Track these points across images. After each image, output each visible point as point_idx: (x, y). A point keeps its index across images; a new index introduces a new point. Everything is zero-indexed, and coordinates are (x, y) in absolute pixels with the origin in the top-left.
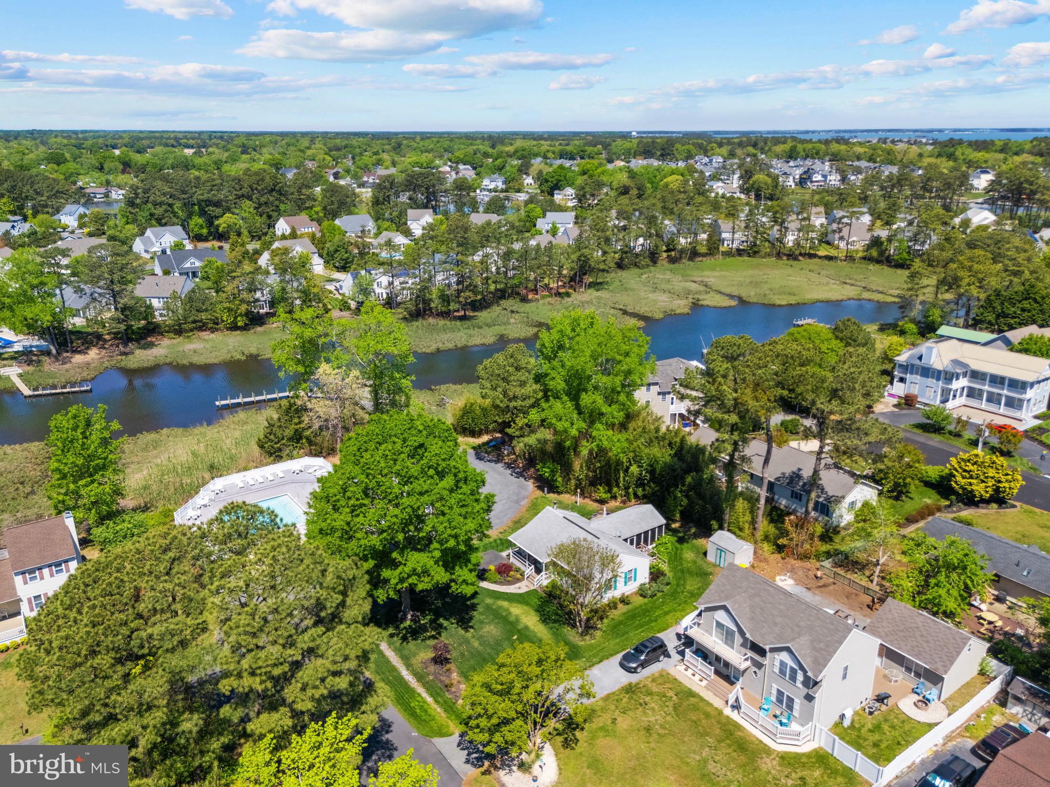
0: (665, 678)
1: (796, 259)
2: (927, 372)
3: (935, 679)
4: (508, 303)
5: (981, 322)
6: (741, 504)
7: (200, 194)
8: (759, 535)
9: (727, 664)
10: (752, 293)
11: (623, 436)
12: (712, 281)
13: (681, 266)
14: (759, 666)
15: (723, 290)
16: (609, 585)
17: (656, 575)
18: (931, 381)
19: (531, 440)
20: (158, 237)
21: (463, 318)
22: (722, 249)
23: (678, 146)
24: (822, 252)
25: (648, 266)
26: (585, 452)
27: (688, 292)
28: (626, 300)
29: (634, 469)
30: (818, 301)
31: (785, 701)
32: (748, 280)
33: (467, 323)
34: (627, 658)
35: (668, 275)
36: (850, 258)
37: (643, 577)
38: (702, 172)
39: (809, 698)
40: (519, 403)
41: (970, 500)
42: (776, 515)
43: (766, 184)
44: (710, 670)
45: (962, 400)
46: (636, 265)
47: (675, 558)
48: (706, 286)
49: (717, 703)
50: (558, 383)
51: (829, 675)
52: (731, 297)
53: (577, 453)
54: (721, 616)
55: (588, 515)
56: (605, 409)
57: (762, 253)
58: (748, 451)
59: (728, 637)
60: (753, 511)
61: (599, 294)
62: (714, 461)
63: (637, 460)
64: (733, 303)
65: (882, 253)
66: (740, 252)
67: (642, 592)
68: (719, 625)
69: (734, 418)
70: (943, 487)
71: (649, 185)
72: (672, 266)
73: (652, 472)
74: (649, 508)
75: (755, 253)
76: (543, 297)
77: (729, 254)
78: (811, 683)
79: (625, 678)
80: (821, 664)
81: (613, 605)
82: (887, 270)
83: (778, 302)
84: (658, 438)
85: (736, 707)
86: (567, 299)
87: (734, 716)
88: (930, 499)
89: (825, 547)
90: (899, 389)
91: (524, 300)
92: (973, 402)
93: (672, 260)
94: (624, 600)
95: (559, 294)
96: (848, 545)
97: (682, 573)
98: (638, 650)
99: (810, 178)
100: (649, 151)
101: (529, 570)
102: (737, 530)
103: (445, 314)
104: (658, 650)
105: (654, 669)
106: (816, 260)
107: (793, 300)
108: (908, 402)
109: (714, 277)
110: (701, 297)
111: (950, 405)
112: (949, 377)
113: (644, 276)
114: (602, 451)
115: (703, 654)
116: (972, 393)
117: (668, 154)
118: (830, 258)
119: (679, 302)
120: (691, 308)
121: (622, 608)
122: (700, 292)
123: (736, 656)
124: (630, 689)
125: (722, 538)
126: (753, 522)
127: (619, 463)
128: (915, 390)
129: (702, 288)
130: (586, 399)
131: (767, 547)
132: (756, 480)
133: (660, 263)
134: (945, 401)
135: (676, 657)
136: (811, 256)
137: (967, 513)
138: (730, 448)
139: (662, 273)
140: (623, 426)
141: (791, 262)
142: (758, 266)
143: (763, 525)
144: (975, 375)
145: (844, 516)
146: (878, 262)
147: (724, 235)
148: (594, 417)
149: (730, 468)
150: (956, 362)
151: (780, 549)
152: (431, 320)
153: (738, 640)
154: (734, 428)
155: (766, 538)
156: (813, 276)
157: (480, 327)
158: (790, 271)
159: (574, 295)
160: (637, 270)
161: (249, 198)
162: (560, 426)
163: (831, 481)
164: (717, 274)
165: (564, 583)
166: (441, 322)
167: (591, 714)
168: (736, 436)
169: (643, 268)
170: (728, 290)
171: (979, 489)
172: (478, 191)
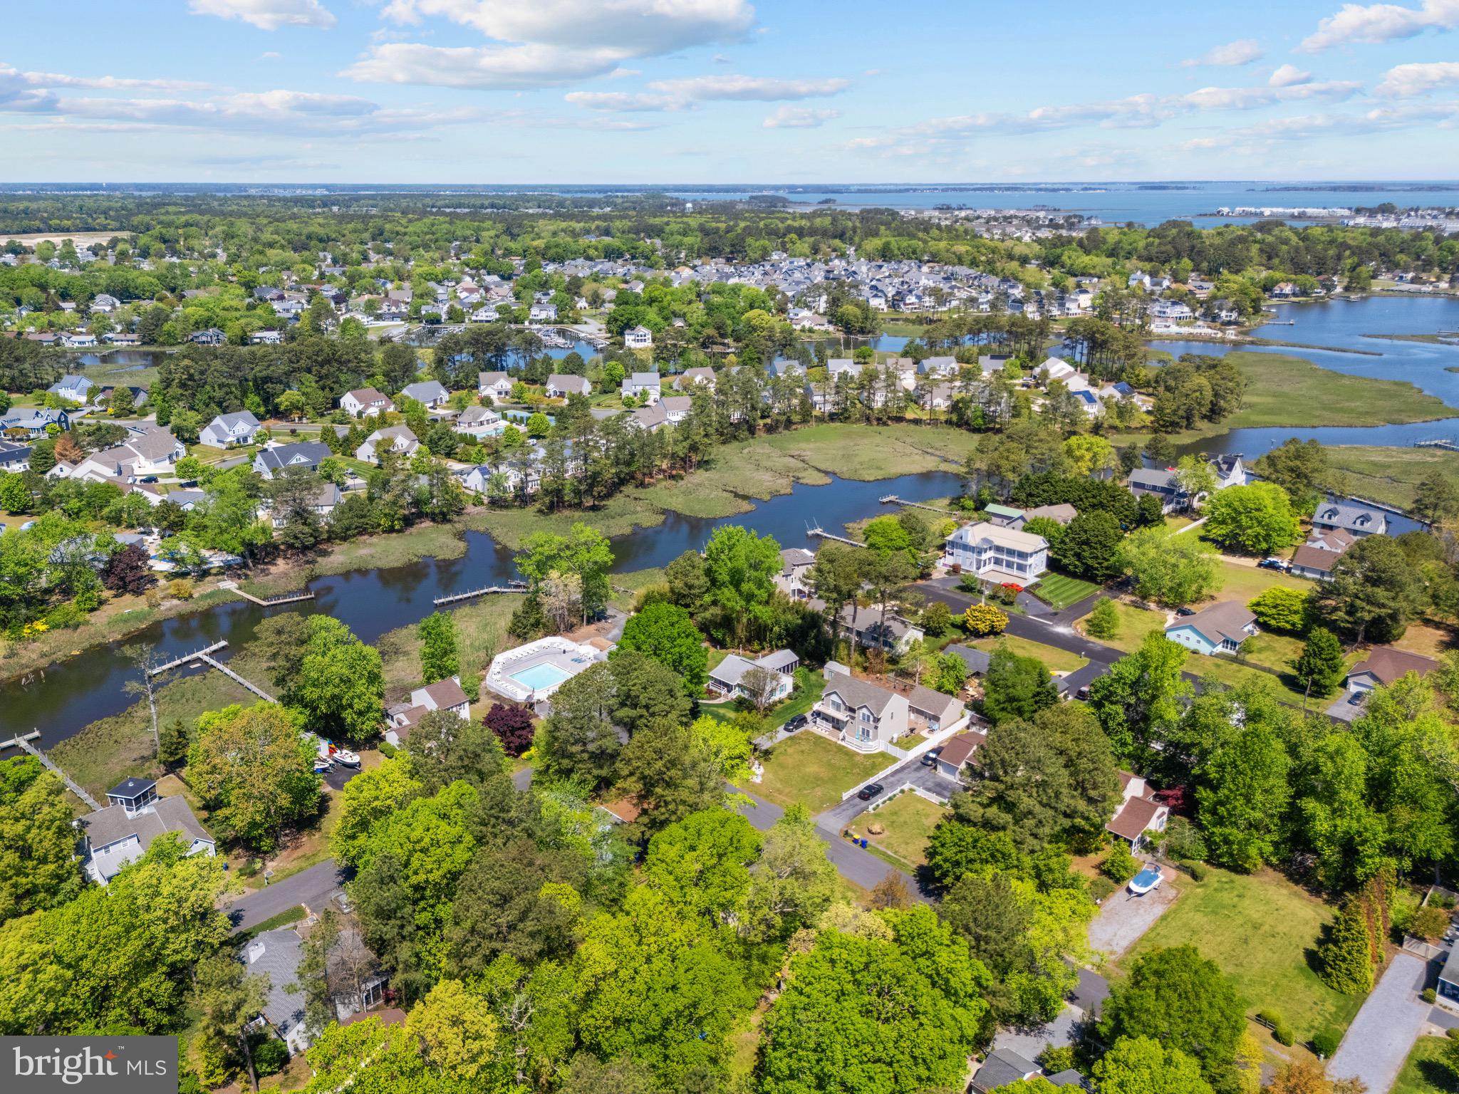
0: (808, 732)
1: (885, 424)
2: (966, 547)
3: (936, 719)
4: (629, 489)
5: (1017, 500)
6: (842, 645)
7: (259, 371)
8: (853, 661)
9: (838, 720)
10: (845, 469)
11: (769, 609)
12: (808, 455)
13: (778, 436)
14: (853, 718)
15: (819, 466)
16: (772, 692)
17: (796, 688)
18: (969, 554)
19: (708, 614)
20: (231, 425)
21: (594, 508)
22: (814, 413)
23: (749, 240)
24: (909, 415)
25: (747, 439)
26: (745, 620)
27: (789, 470)
28: (733, 480)
29: (776, 629)
30: (902, 475)
31: (866, 733)
32: (840, 453)
33: (601, 513)
34: (787, 725)
35: (767, 449)
36: (934, 422)
37: (789, 689)
38: (783, 294)
39: (876, 728)
40: (696, 591)
41: (977, 634)
42: (863, 650)
43: (855, 316)
44: (830, 726)
45: (992, 566)
46: (735, 438)
47: (806, 679)
48: (803, 461)
49: (834, 739)
50: (724, 577)
51: (884, 715)
52: (826, 473)
53: (738, 622)
54: (834, 697)
55: (753, 659)
56: (757, 592)
57: (853, 418)
58: (843, 613)
59: (838, 707)
60: (849, 648)
61: (708, 474)
62: (825, 620)
63: (777, 623)
64: (828, 480)
65: (961, 416)
66: (833, 417)
67: (790, 697)
68: (834, 703)
69: (835, 595)
70: (963, 627)
71: (729, 322)
72: (770, 437)
73: (787, 629)
74: (788, 651)
75: (846, 418)
76: (659, 481)
77: (821, 419)
78: (877, 720)
79: (787, 734)
80: (879, 711)
81: (775, 704)
82: (965, 433)
83: (867, 478)
84: (787, 609)
85: (843, 739)
86: (681, 483)
87: (843, 743)
88: (956, 634)
89: (891, 667)
90: (950, 560)
91: (642, 485)
92: (998, 568)
93: (770, 429)
94: (781, 701)
95: (672, 477)
96: (904, 664)
97: (811, 687)
98: (793, 721)
99: (903, 300)
100: (715, 248)
101: (724, 691)
102: (841, 661)
103: (578, 506)
104: (803, 720)
105: (802, 729)
106: (904, 424)
107: (879, 475)
108: (955, 569)
109: (810, 450)
110: (800, 475)
111: (982, 570)
112: (980, 551)
113: (746, 451)
114: (756, 618)
115: (827, 718)
116: (998, 562)
117: (740, 252)
118: (917, 422)
119: (780, 481)
120: (793, 488)
121: (780, 706)
122: (798, 470)
123: (842, 716)
124: (791, 738)
125: (832, 666)
126: (849, 655)
127: (766, 626)
128: (960, 561)
129: (801, 465)
130: (745, 587)
131: (858, 670)
132: (848, 629)
133: (758, 433)
134: (978, 568)
135: (811, 724)
136: (899, 419)
137: (975, 642)
138: (833, 612)
139: (760, 446)
140: (767, 603)
141: (880, 428)
142: (848, 435)
143: (856, 656)
144: (999, 549)
145: (902, 648)
146: (959, 425)
147: (816, 398)
148: (749, 598)
149: (834, 624)
150: (985, 540)
151: (865, 669)
152: (567, 513)
153: (843, 707)
154: (835, 601)
155: (857, 664)
156: (899, 445)
157: (613, 518)
158: (878, 439)
159: (688, 478)
160: (737, 443)
161: (309, 371)
162: (729, 604)
163: (896, 627)
164: (812, 446)
165: (746, 695)
166: (577, 514)
167: (774, 749)
168: (837, 605)
169: (743, 440)
170: (823, 467)
171: (982, 627)
172: (527, 323)
